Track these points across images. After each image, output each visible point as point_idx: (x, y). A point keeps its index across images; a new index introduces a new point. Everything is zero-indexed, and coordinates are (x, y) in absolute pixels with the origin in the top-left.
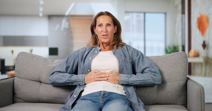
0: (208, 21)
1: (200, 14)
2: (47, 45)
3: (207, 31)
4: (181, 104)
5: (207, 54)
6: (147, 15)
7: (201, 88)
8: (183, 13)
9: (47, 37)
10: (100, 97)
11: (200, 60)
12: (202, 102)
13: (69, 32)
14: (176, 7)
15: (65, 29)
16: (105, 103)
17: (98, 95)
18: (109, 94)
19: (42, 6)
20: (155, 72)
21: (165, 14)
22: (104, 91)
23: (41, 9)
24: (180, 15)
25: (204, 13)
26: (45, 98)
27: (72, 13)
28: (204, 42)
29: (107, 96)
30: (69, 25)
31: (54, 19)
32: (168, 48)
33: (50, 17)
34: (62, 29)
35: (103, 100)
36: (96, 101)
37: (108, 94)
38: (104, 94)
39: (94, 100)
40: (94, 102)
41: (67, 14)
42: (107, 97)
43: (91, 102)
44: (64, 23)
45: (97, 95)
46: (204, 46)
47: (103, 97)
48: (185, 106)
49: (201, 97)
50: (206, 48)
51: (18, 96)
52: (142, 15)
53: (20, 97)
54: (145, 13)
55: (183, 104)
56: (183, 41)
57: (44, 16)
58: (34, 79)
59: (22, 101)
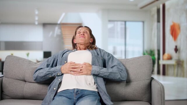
0: (179, 28)
1: (173, 22)
2: (42, 49)
3: (179, 37)
4: (146, 100)
5: (179, 57)
6: (127, 23)
7: (161, 87)
8: (158, 21)
9: (42, 42)
10: (74, 94)
11: (173, 62)
12: (162, 99)
13: (61, 38)
14: (153, 16)
15: (58, 35)
16: (78, 99)
17: (73, 92)
18: (82, 91)
19: (37, 15)
20: (122, 70)
21: (143, 22)
22: (77, 89)
23: (37, 18)
24: (156, 24)
25: (177, 21)
26: (29, 95)
27: (64, 22)
28: (176, 47)
29: (79, 92)
30: (61, 32)
31: (48, 27)
32: (145, 52)
33: (45, 25)
34: (55, 35)
35: (76, 96)
36: (70, 97)
37: (80, 91)
38: (77, 92)
39: (69, 97)
40: (69, 99)
41: (59, 22)
42: (80, 94)
43: (66, 98)
44: (57, 30)
45: (71, 92)
46: (176, 50)
47: (76, 94)
48: (150, 102)
49: (161, 95)
50: (178, 52)
51: (5, 93)
52: (124, 23)
53: (7, 94)
54: (125, 22)
55: (148, 100)
56: (159, 46)
57: (39, 24)
58: (19, 79)
59: (9, 98)
